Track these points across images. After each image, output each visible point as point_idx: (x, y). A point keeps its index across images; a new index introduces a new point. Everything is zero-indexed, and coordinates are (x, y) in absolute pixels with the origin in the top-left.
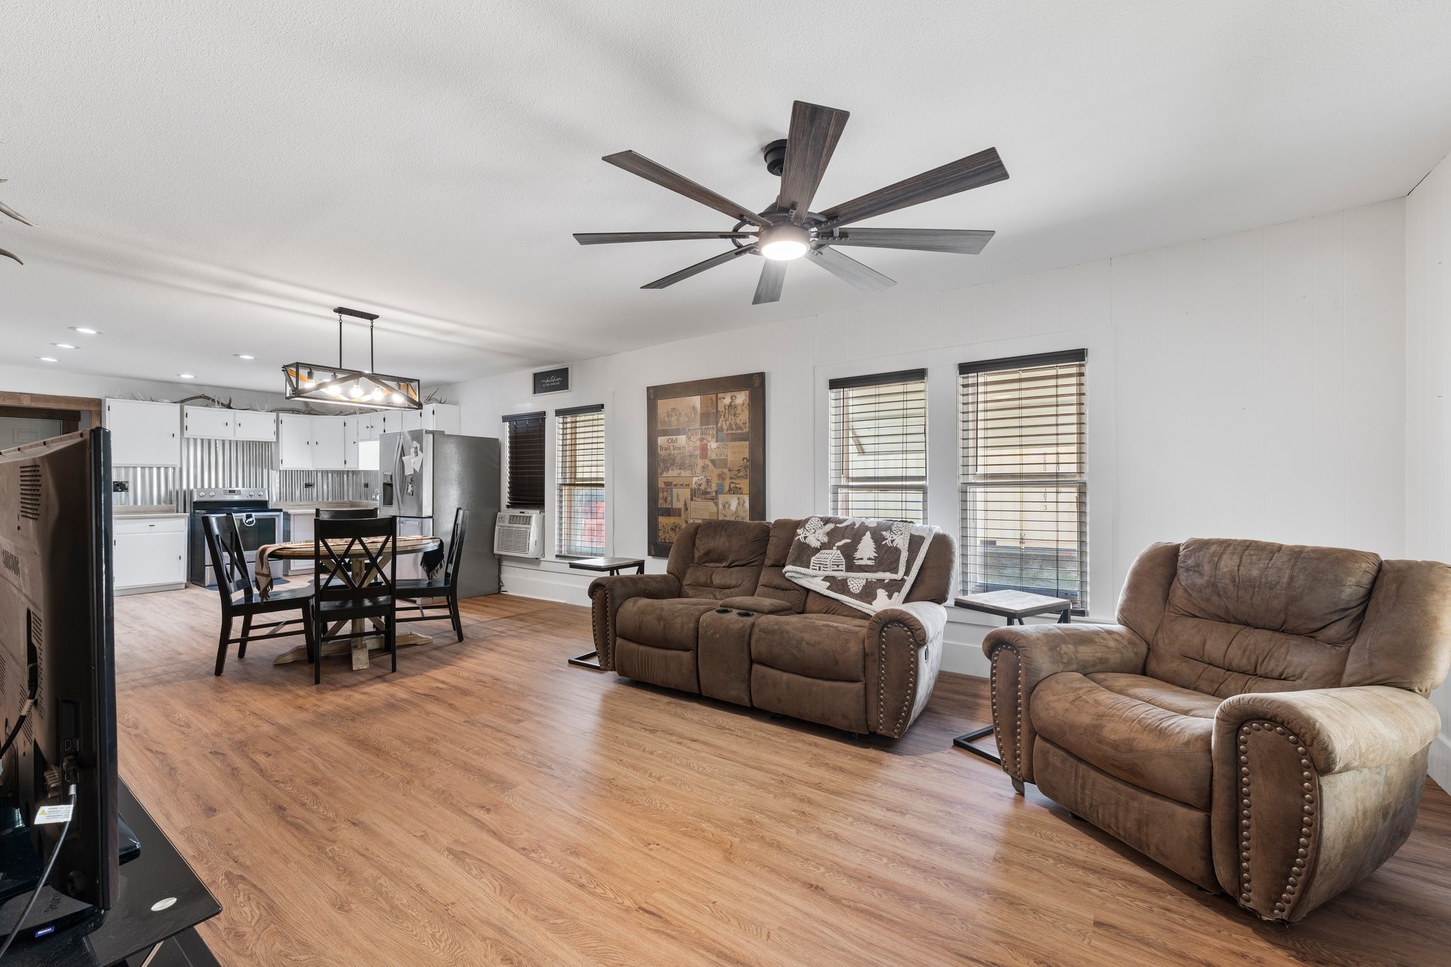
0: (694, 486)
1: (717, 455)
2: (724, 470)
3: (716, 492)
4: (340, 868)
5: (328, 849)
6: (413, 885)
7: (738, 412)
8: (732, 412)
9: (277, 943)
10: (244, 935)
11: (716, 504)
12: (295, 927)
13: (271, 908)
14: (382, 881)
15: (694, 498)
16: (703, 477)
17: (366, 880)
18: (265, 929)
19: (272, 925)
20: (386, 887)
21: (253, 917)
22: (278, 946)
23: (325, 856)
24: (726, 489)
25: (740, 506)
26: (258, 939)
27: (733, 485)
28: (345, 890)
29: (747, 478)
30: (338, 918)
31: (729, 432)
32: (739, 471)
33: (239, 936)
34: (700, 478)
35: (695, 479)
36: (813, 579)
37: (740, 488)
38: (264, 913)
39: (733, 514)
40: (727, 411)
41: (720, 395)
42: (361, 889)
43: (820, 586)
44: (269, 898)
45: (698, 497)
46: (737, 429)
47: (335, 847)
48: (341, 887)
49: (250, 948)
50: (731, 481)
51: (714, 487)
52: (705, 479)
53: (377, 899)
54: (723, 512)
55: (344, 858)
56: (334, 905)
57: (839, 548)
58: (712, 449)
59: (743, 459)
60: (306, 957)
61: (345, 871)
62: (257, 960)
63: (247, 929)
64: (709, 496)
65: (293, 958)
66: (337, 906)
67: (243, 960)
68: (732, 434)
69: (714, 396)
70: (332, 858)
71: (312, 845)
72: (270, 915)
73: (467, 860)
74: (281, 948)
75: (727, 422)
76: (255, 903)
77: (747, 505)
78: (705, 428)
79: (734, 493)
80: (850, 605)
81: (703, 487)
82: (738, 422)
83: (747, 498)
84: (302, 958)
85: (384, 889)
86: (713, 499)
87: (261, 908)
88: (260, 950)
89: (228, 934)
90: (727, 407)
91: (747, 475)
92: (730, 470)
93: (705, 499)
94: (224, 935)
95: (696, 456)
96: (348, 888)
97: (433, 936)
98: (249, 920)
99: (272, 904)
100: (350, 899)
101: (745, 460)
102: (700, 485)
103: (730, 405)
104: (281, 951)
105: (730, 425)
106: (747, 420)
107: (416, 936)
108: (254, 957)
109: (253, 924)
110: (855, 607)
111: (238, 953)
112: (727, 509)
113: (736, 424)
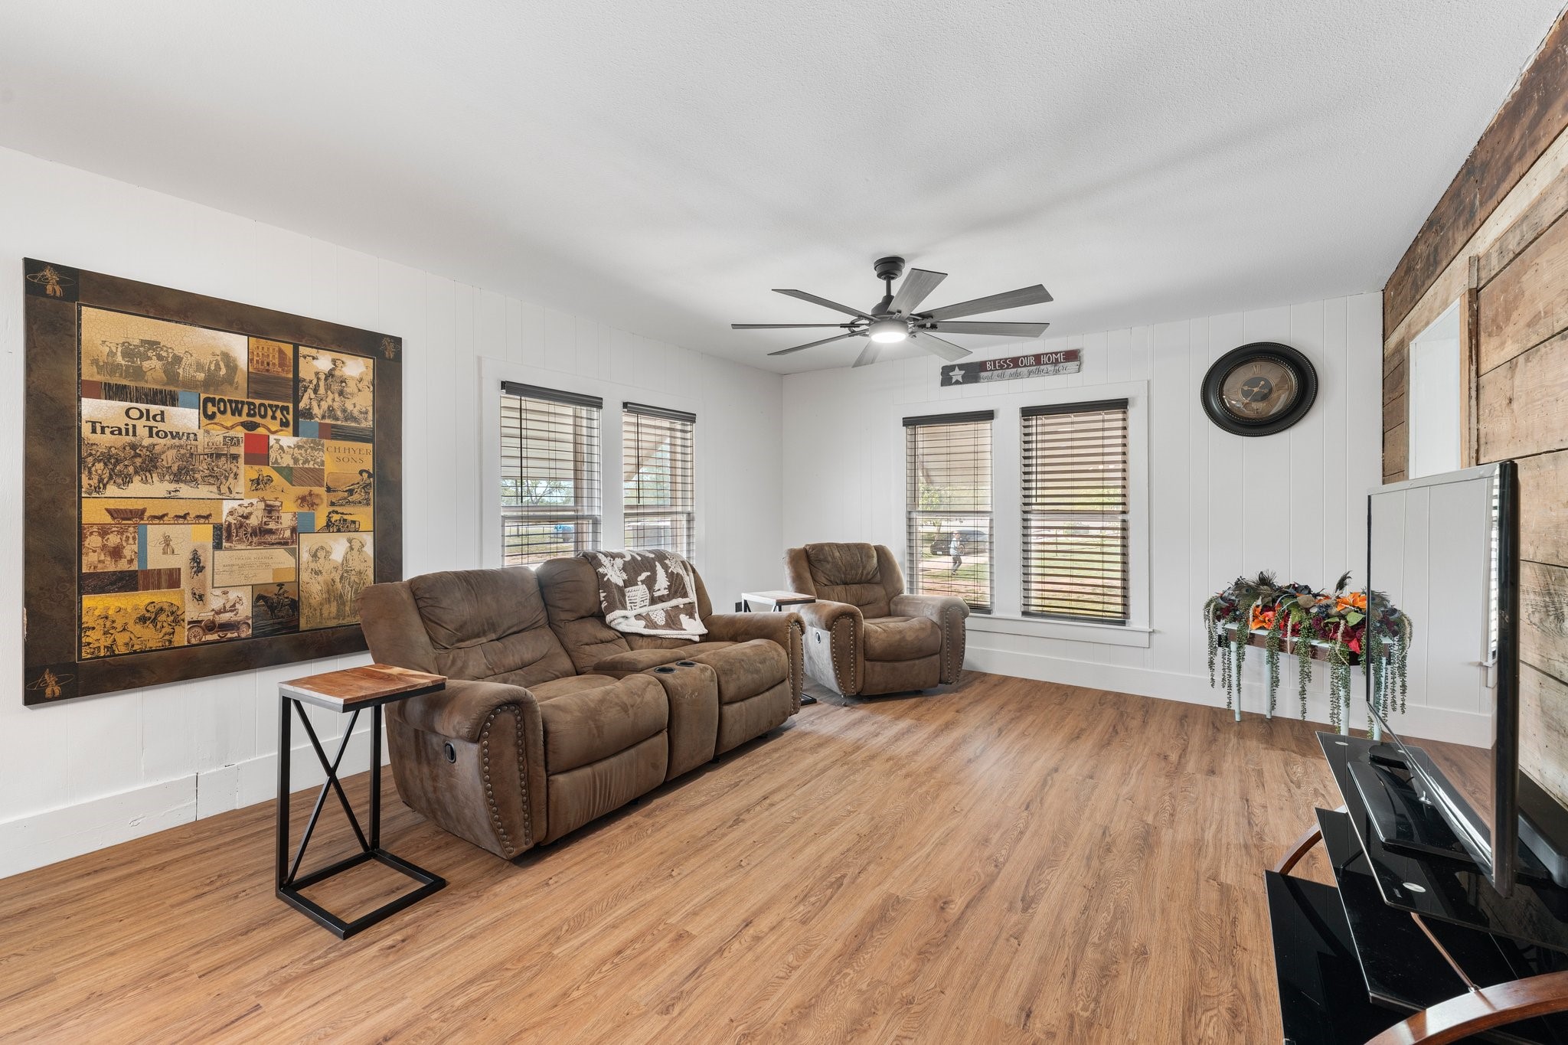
0: (224, 518)
1: (296, 461)
2: (313, 488)
3: (294, 530)
4: (1104, 982)
5: (1086, 1014)
6: (1084, 917)
7: (348, 390)
8: (336, 387)
9: (1211, 976)
10: (1230, 1009)
11: (295, 554)
12: (1188, 974)
13: (1190, 1010)
14: (1096, 940)
15: (225, 544)
16: (254, 501)
17: (1103, 953)
18: (1209, 996)
19: (1202, 994)
20: (1100, 933)
21: (1211, 1017)
22: (1212, 974)
23: (1098, 1010)
24: (321, 521)
25: (355, 551)
26: (1221, 994)
27: (335, 517)
28: (1126, 962)
29: (368, 504)
30: (1154, 949)
31: (327, 421)
32: (351, 492)
33: (1234, 1013)
34: (246, 502)
35: (227, 506)
36: (624, 620)
37: (354, 522)
38: (1200, 1011)
39: (336, 569)
40: (322, 383)
41: (303, 350)
42: (1115, 950)
43: (638, 627)
44: (1184, 1021)
45: (240, 541)
46: (346, 420)
47: (1079, 1008)
48: (1125, 967)
49: (1232, 994)
50: (331, 509)
51: (287, 520)
52: (262, 505)
53: (1117, 933)
54: (313, 565)
55: (1089, 989)
56: (1146, 960)
57: (643, 582)
58: (281, 448)
59: (361, 472)
60: (1200, 948)
61: (1104, 976)
62: (1234, 979)
63: (1224, 1012)
64: (272, 538)
65: (1209, 956)
66: (1146, 956)
67: (1243, 990)
68: (334, 426)
69: (288, 349)
70: (1097, 1001)
71: (1090, 1038)
72: (1196, 1004)
73: (1032, 894)
74: (1211, 970)
75: (323, 403)
76: (1198, 1031)
77: (369, 550)
78: (261, 405)
79: (339, 531)
80: (669, 637)
81: (254, 521)
82: (349, 406)
83: (368, 540)
84: (1203, 950)
85: (1103, 933)
86: (286, 544)
87: (1198, 1018)
88: (1226, 985)
89: (1240, 1024)
90: (323, 377)
91: (368, 500)
92: (329, 490)
93: (260, 544)
94: (1245, 1028)
95: (235, 457)
96: (1122, 961)
97: (1121, 887)
98: (1215, 1019)
99: (1186, 1013)
100: (1131, 952)
101: (365, 475)
102: (247, 517)
103: (330, 375)
104: (1213, 968)
105: (331, 409)
106: (370, 409)
107: (1129, 896)
108: (1234, 983)
109: (1216, 1011)
110: (675, 637)
111: (1244, 999)
112: (322, 560)
113: (344, 411)
